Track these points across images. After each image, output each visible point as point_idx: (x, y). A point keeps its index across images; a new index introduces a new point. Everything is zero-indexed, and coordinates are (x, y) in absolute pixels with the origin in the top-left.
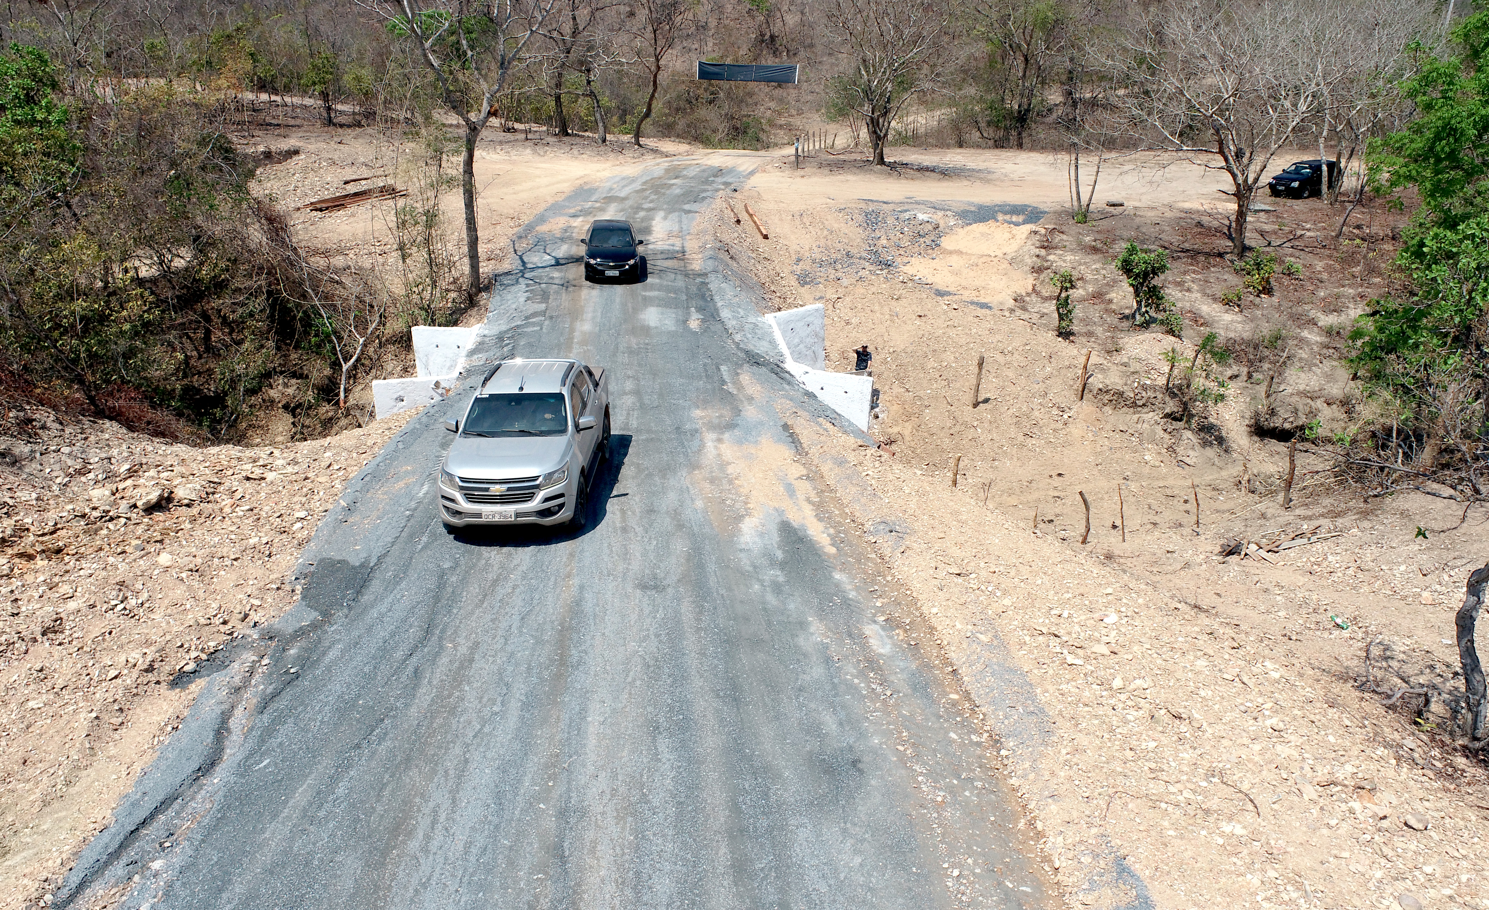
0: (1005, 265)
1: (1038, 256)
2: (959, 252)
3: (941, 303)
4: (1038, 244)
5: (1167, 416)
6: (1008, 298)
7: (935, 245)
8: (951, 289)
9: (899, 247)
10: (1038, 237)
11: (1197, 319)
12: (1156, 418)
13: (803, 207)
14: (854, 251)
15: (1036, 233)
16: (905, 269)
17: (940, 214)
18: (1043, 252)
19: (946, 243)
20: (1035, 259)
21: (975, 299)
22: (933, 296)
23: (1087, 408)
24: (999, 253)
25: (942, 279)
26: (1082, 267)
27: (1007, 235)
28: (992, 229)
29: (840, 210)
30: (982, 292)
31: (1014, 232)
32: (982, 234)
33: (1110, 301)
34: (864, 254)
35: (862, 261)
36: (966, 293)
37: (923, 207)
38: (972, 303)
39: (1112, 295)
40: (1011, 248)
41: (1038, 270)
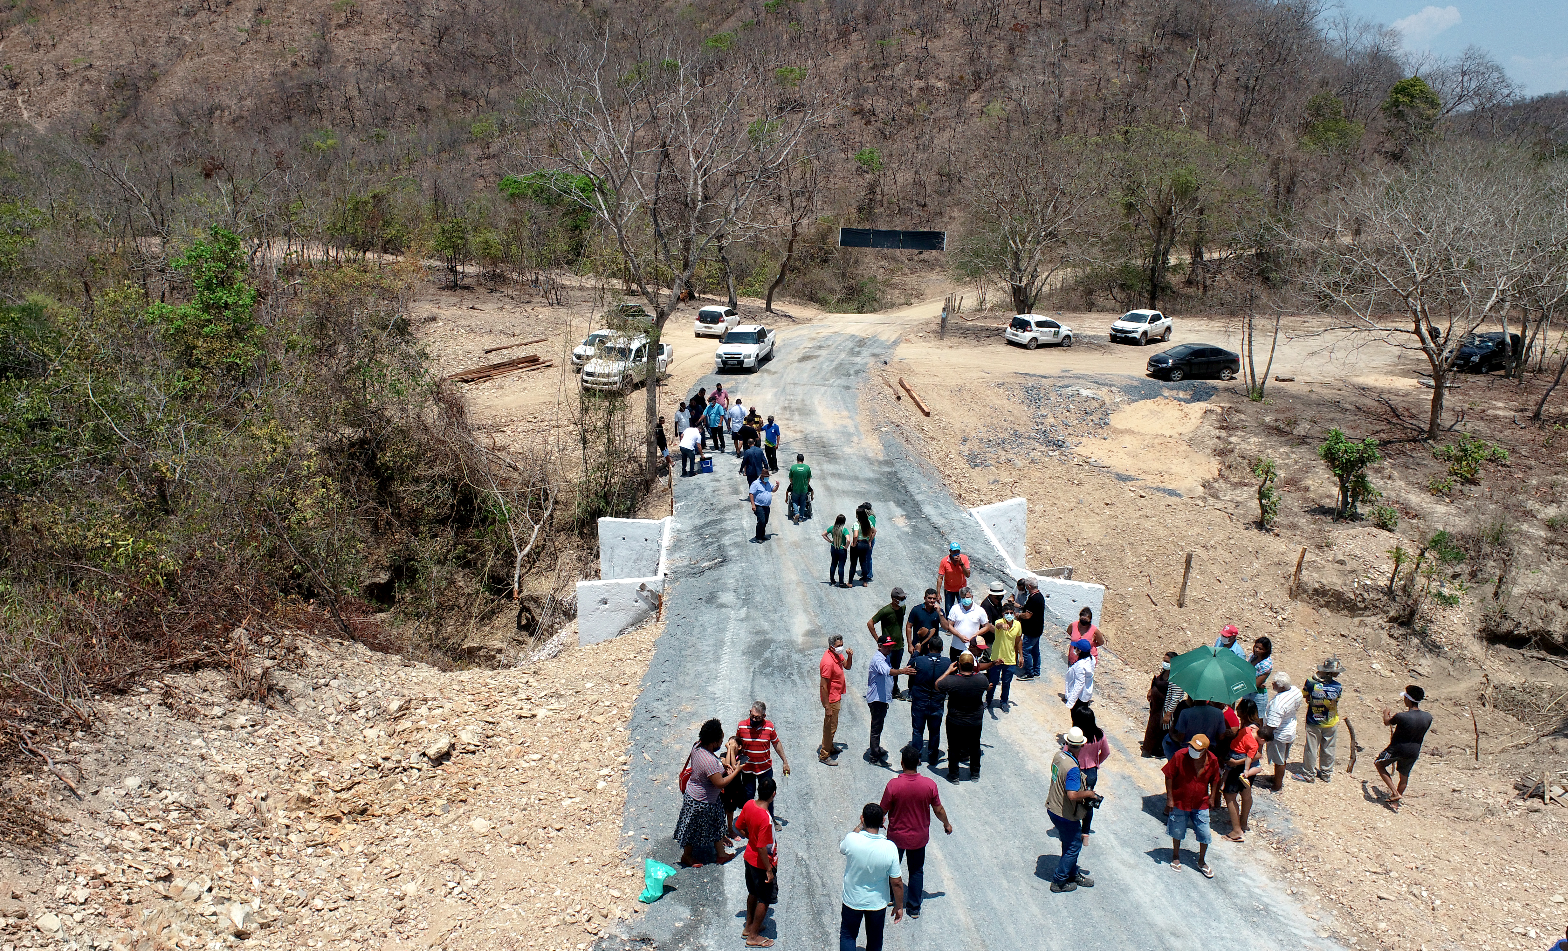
0: (1185, 447)
1: (1219, 438)
2: (1130, 432)
3: (1126, 488)
4: (1217, 424)
5: (1392, 620)
6: (1195, 484)
7: (1103, 423)
8: (1132, 473)
9: (1067, 426)
10: (1214, 417)
11: (1408, 512)
12: (1380, 621)
13: (960, 382)
14: (1022, 430)
15: (1211, 411)
16: (1079, 450)
17: (1105, 389)
18: (1223, 434)
19: (1116, 420)
20: (1216, 441)
21: (1161, 485)
22: (1115, 481)
23: (1301, 609)
24: (1174, 433)
25: (1120, 462)
26: (1269, 451)
27: (1178, 414)
28: (1161, 407)
29: (999, 385)
30: (1166, 476)
31: (1185, 410)
32: (1152, 412)
33: (1307, 489)
34: (1033, 434)
35: (1031, 441)
36: (1149, 478)
37: (1083, 381)
38: (1159, 489)
39: (1308, 482)
40: (1187, 428)
41: (1221, 453)
